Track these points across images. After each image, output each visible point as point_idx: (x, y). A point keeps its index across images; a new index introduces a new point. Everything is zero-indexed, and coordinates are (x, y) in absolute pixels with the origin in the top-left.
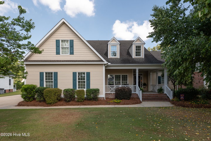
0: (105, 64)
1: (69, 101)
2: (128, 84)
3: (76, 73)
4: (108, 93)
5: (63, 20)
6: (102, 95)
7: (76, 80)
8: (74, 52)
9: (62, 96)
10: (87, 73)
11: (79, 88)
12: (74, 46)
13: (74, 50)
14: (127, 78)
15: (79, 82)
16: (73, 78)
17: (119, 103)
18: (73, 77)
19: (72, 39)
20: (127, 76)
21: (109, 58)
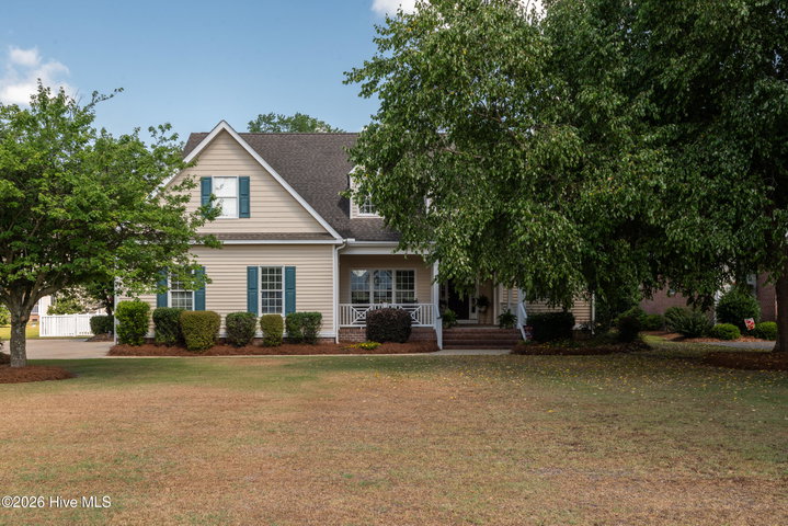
0: (337, 246)
1: (243, 345)
2: (416, 302)
3: (257, 268)
4: (347, 326)
5: (223, 125)
6: (330, 330)
7: (257, 288)
8: (252, 210)
9: (222, 332)
10: (286, 268)
11: (264, 310)
12: (251, 194)
13: (251, 204)
14: (412, 280)
15: (264, 294)
16: (248, 284)
17: (372, 349)
18: (248, 279)
19: (244, 174)
20: (412, 273)
21: (351, 217)
